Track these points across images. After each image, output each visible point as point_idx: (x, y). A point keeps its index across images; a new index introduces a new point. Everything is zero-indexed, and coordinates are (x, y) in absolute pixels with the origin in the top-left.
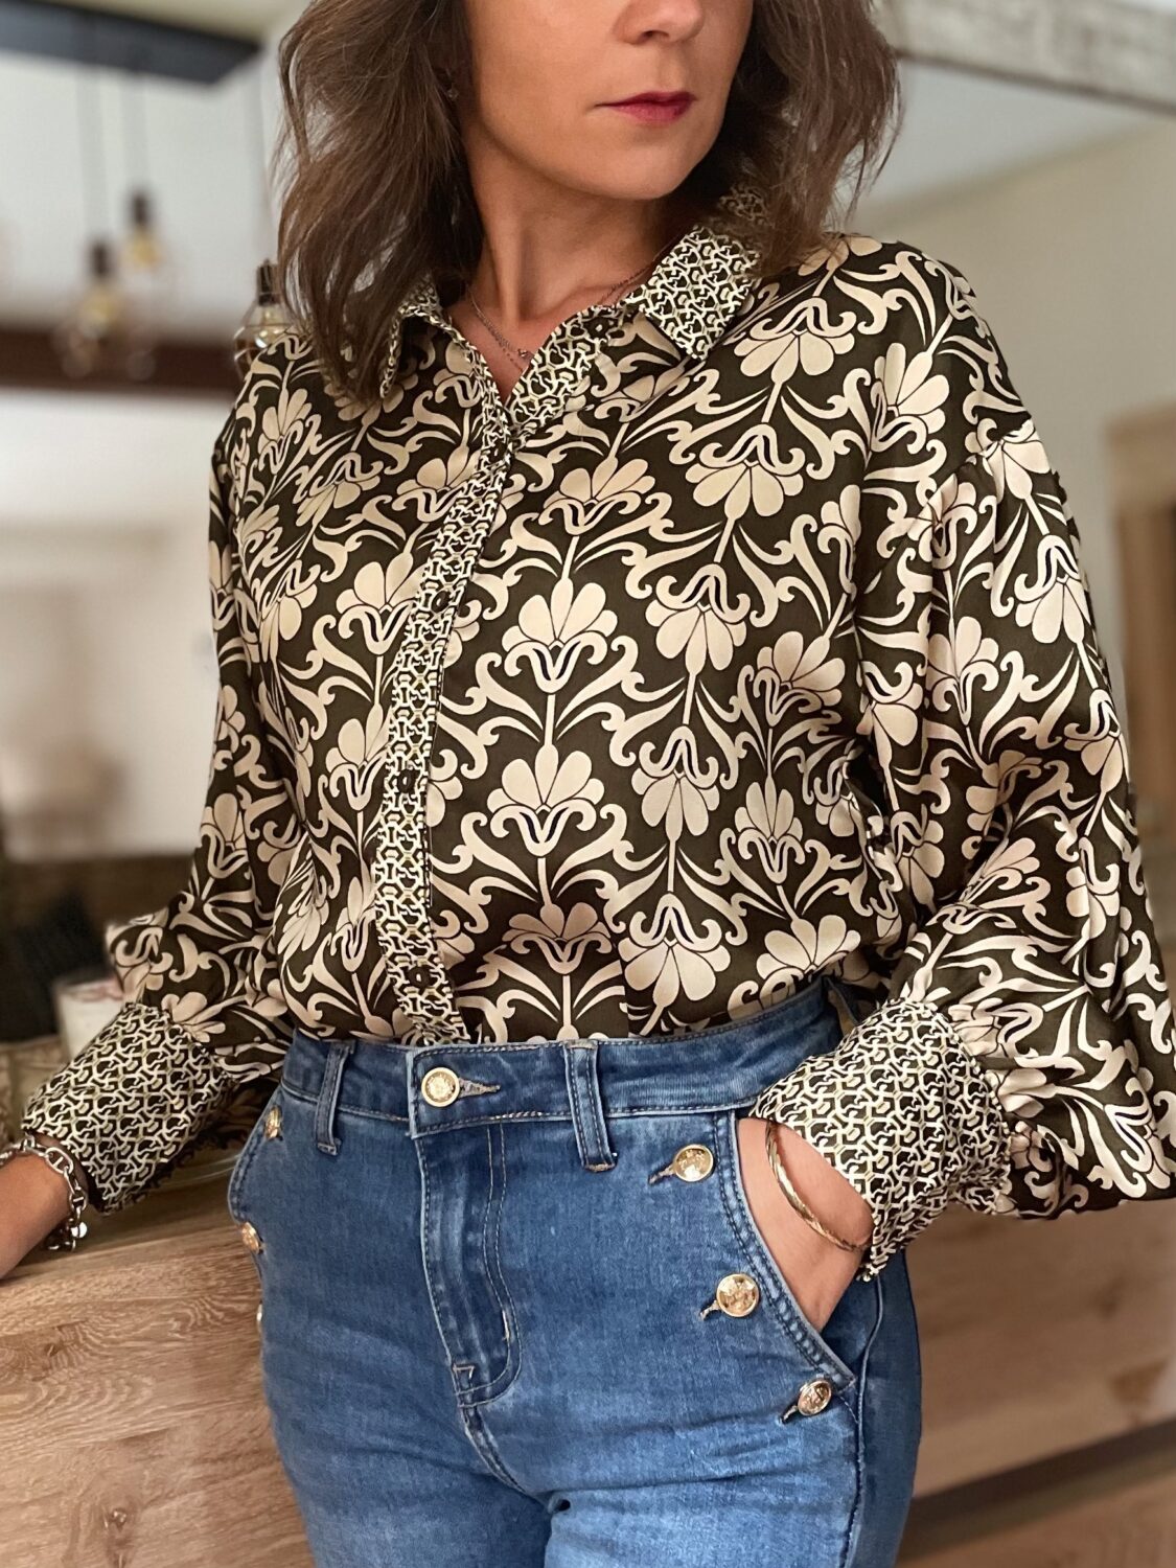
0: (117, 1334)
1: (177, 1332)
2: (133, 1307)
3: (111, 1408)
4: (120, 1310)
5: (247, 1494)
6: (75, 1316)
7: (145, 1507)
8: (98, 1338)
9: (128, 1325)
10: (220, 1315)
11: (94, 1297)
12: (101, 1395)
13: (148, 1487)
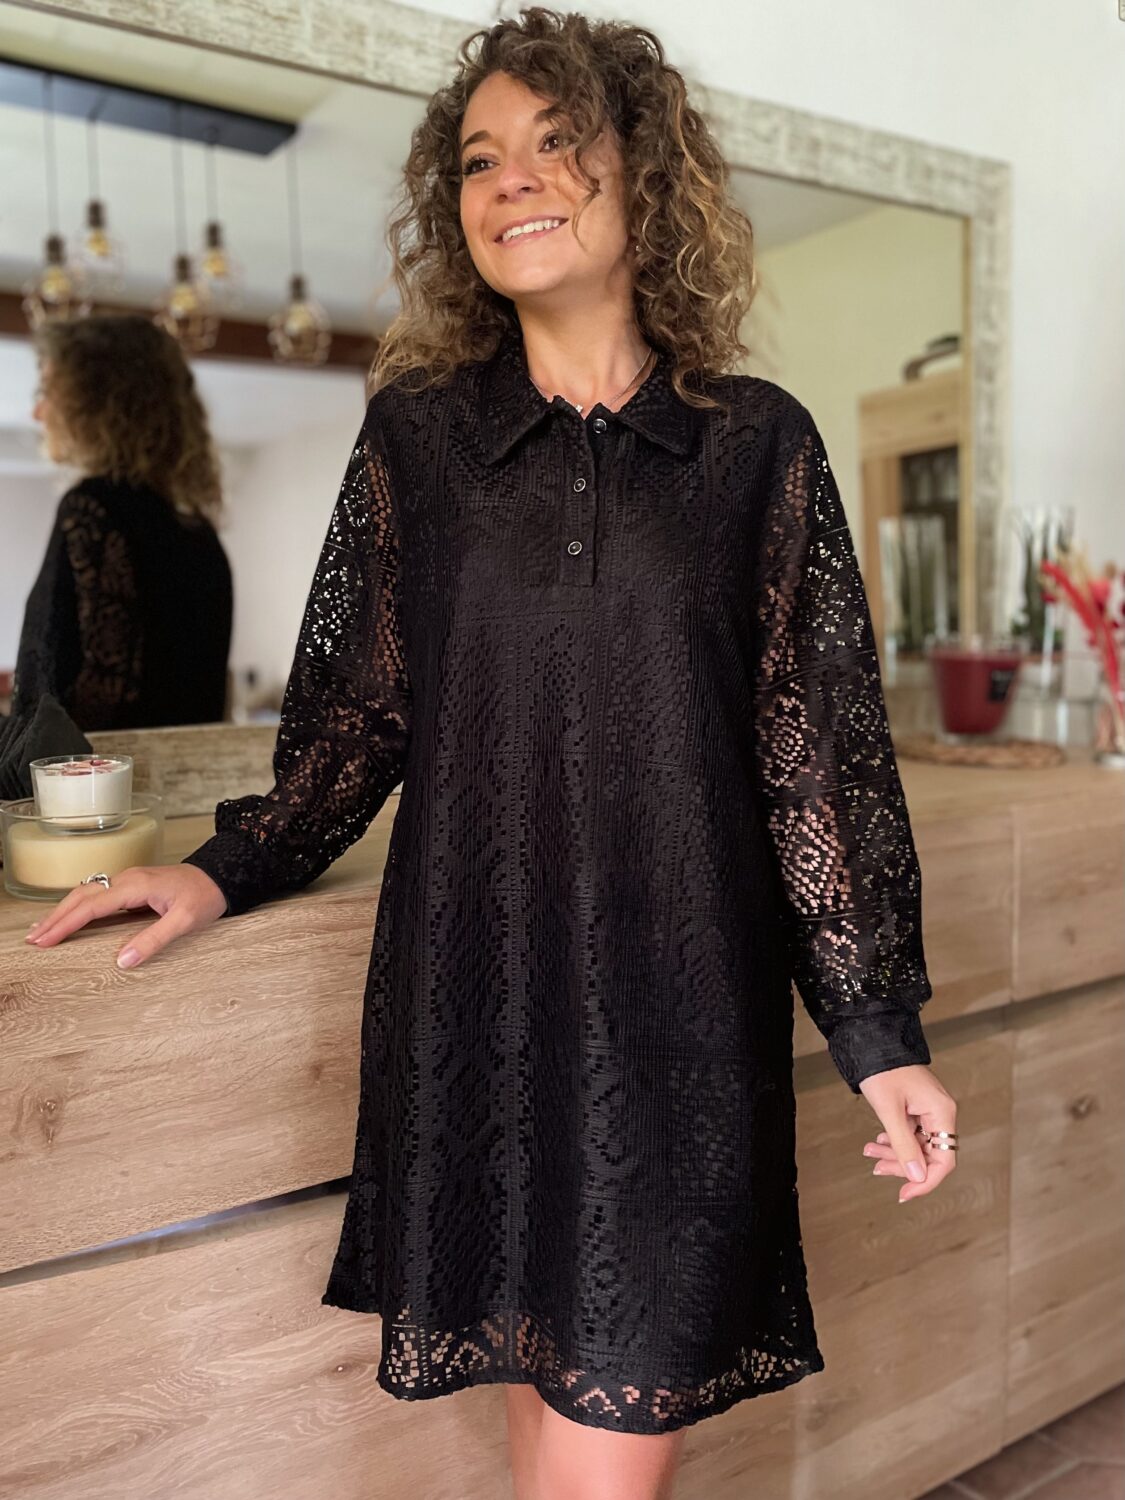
0: (51, 990)
1: (93, 989)
2: (63, 973)
3: (46, 1036)
4: (55, 974)
5: (140, 1093)
6: (23, 977)
7: (69, 1100)
8: (39, 992)
9: (60, 984)
10: (124, 979)
11: (37, 965)
12: (39, 1028)
13: (71, 1087)
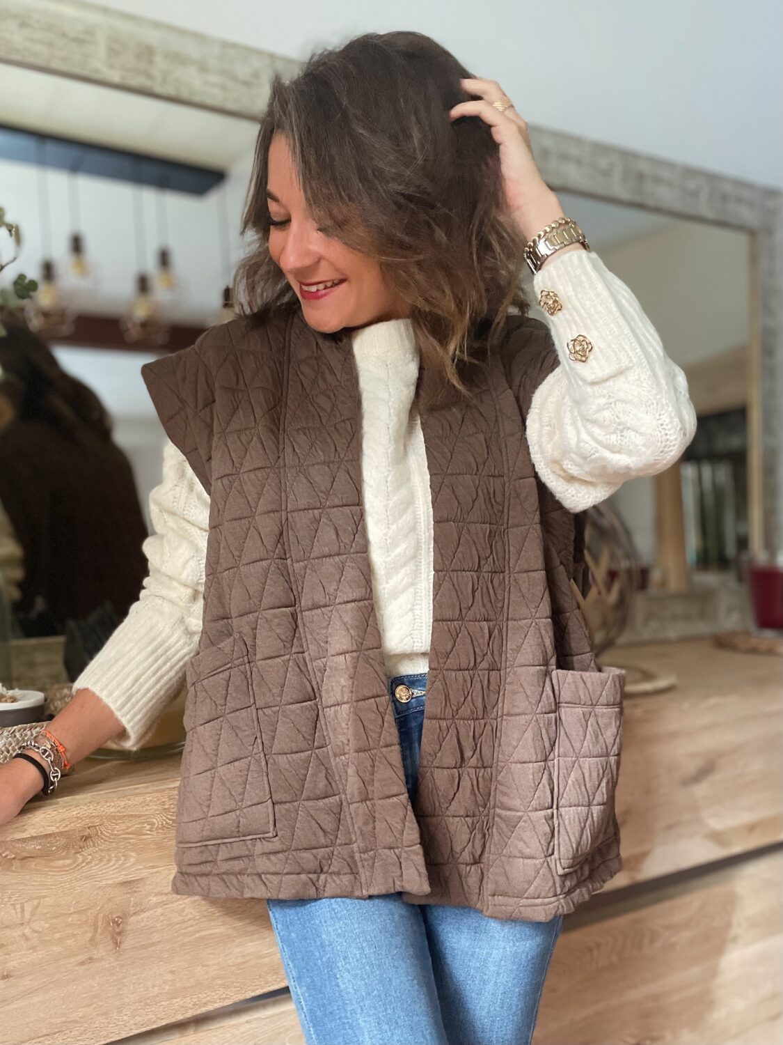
0: (118, 831)
1: (148, 830)
2: (127, 818)
3: (114, 867)
4: (120, 819)
5: (183, 910)
6: (97, 822)
7: (132, 916)
8: (108, 833)
9: (123, 826)
10: (171, 822)
11: (106, 812)
12: (109, 861)
13: (133, 906)
